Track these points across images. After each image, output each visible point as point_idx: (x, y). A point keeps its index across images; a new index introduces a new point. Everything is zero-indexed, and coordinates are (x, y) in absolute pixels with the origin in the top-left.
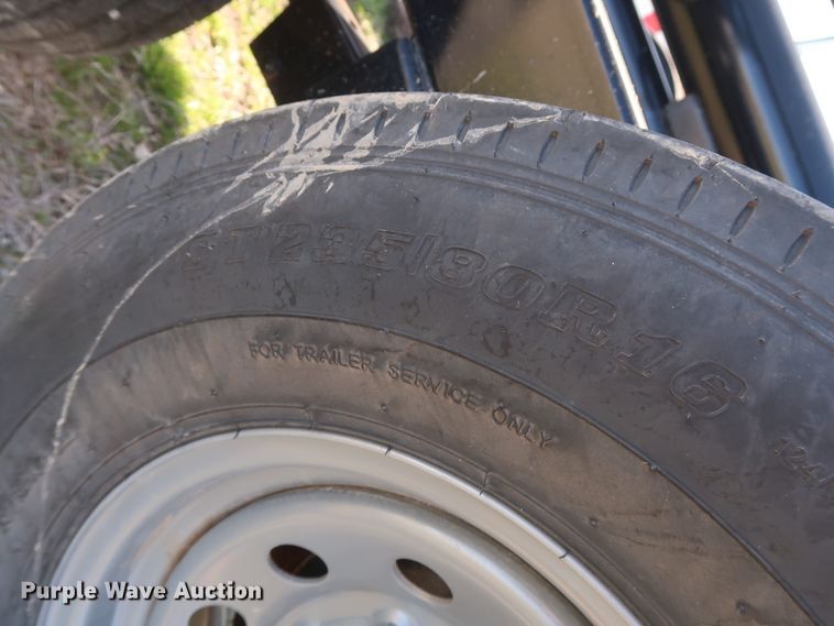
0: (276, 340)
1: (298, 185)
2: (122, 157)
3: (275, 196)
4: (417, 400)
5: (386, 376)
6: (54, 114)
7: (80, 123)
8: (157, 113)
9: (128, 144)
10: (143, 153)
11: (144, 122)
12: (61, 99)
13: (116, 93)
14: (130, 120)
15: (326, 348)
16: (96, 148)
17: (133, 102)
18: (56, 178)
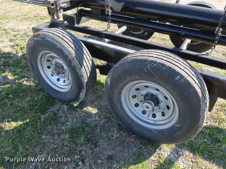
0: (116, 88)
1: (110, 82)
2: (103, 92)
3: (109, 84)
4: (122, 84)
5: (120, 84)
6: (96, 95)
7: (98, 93)
8: (101, 85)
9: (102, 90)
10: (104, 89)
11: (101, 87)
12: (95, 93)
13: (97, 88)
14: (100, 88)
15: (118, 86)
16: (101, 93)
17: (98, 87)
18: (102, 99)
